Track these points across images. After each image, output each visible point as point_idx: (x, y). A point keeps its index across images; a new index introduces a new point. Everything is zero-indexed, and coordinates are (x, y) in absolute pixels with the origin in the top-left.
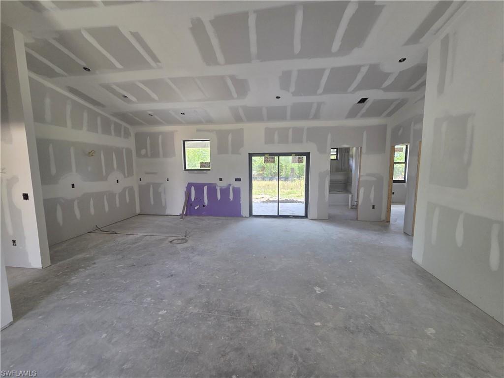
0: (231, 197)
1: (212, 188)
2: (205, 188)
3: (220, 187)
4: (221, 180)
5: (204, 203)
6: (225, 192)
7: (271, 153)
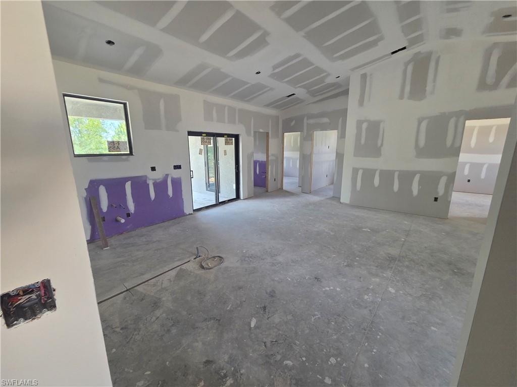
0: (170, 192)
1: (139, 184)
2: (128, 186)
3: (153, 180)
4: (153, 169)
5: (129, 210)
6: (161, 186)
7: (208, 133)
